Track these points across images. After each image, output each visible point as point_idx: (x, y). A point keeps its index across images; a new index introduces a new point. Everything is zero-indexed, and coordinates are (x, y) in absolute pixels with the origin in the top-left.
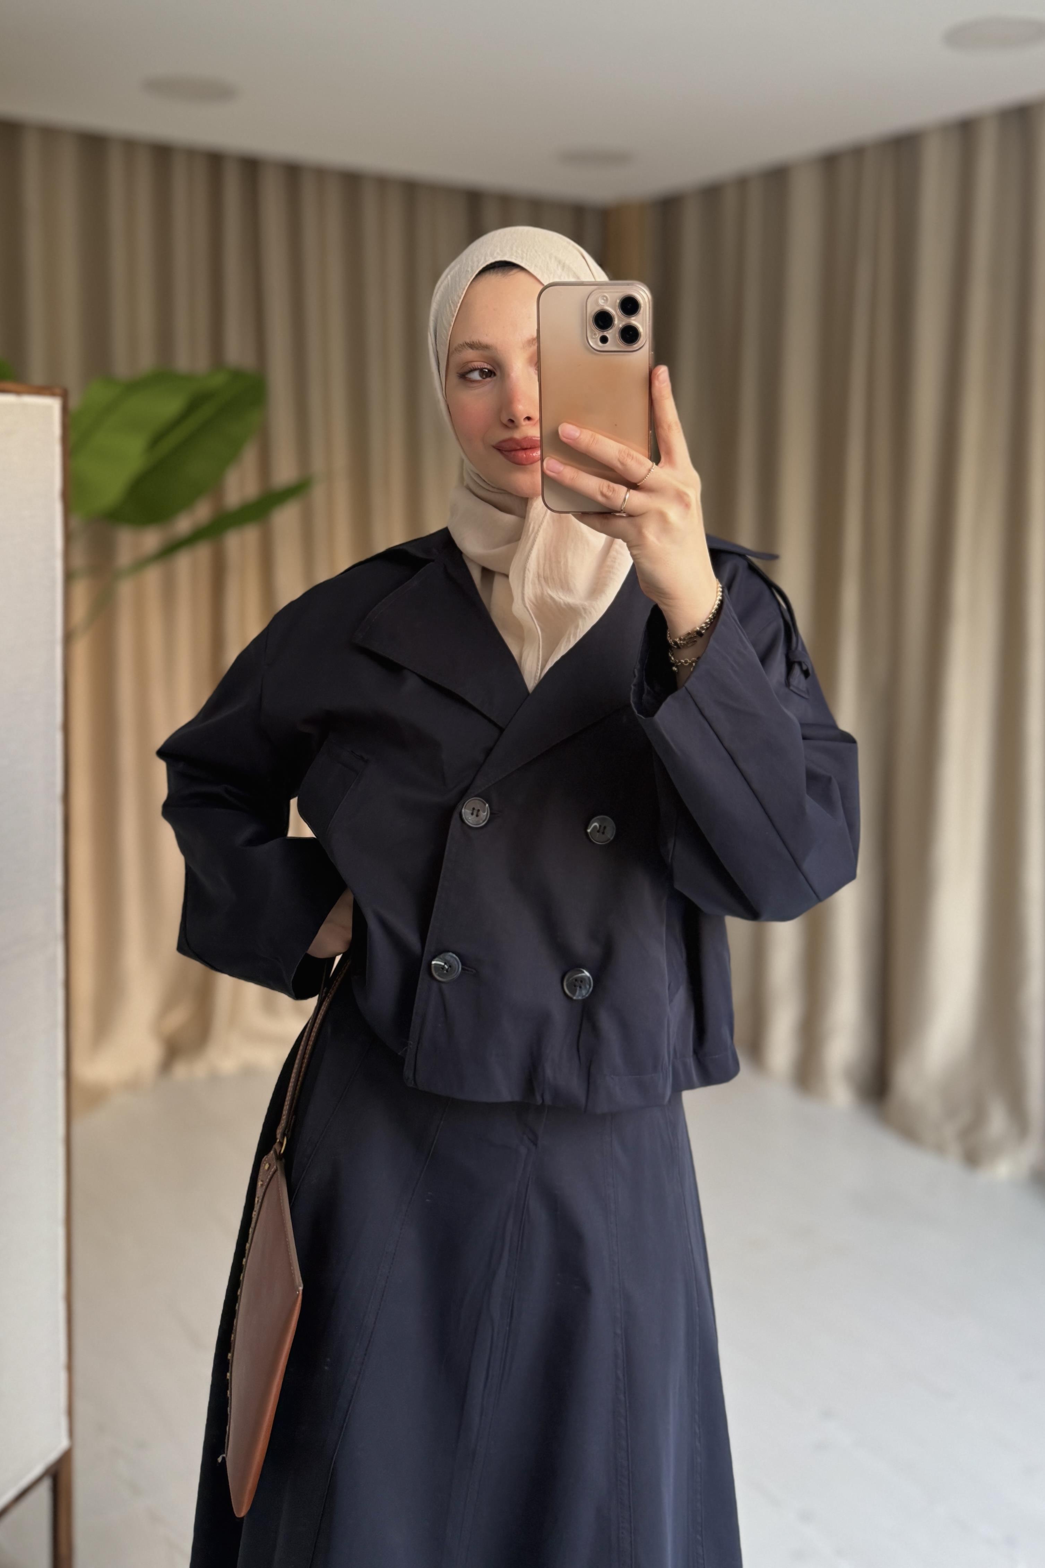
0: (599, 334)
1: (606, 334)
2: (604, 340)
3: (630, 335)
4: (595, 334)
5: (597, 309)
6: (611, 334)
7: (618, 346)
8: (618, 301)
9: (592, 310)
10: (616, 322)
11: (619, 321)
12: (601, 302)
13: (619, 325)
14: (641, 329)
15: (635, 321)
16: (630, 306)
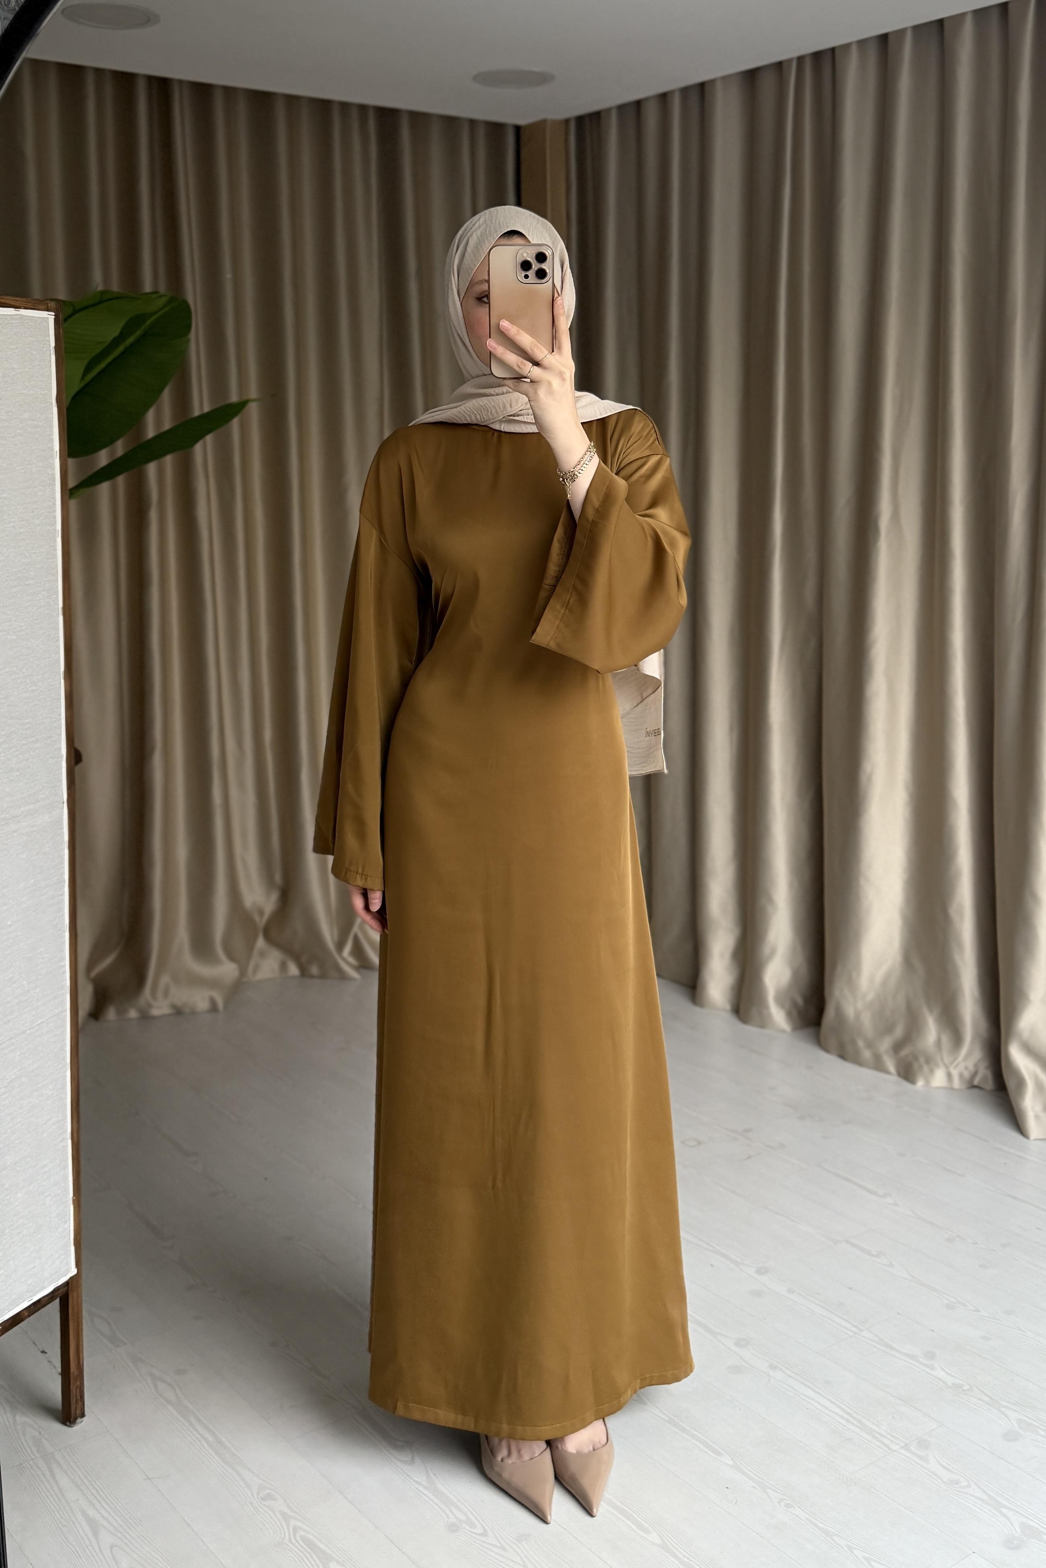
0: (524, 274)
1: (527, 273)
2: (526, 277)
3: (541, 274)
4: (521, 274)
5: (523, 259)
6: (530, 273)
7: (534, 280)
8: (535, 255)
9: (520, 260)
10: (533, 267)
11: (535, 266)
12: (525, 255)
13: (535, 268)
14: (548, 271)
15: (544, 266)
16: (541, 257)
